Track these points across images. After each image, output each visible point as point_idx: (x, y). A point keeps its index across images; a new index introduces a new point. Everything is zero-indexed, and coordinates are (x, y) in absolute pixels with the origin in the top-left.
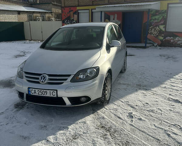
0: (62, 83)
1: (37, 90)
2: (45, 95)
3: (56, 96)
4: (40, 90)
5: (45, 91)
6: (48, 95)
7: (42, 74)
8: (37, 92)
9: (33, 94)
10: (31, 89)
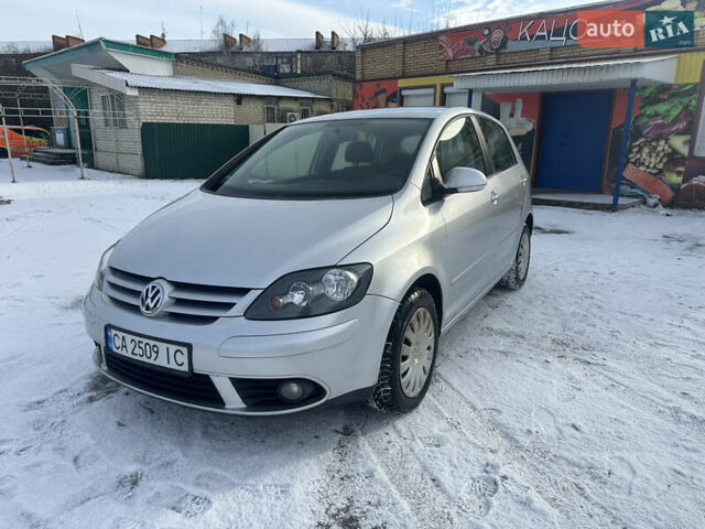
0: (214, 319)
1: (129, 338)
2: (151, 361)
3: (185, 368)
4: (137, 339)
5: (152, 343)
6: (161, 362)
7: (151, 279)
8: (130, 346)
9: (119, 351)
10: (114, 332)
